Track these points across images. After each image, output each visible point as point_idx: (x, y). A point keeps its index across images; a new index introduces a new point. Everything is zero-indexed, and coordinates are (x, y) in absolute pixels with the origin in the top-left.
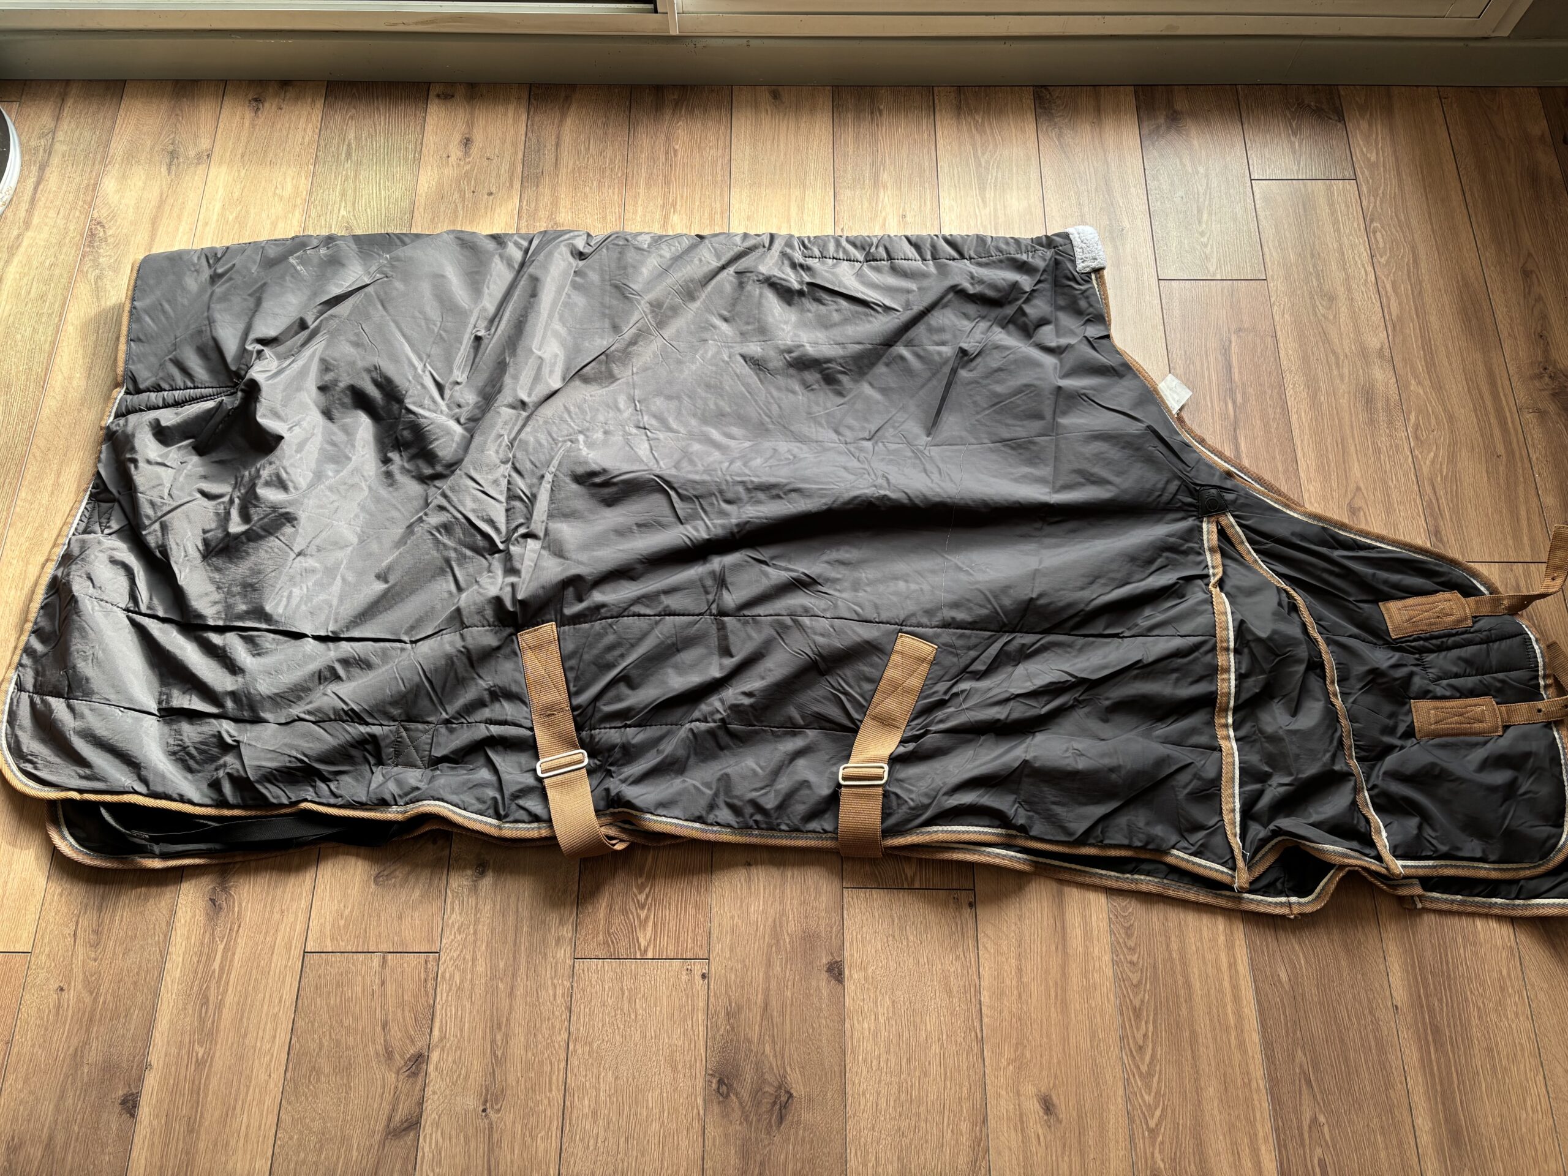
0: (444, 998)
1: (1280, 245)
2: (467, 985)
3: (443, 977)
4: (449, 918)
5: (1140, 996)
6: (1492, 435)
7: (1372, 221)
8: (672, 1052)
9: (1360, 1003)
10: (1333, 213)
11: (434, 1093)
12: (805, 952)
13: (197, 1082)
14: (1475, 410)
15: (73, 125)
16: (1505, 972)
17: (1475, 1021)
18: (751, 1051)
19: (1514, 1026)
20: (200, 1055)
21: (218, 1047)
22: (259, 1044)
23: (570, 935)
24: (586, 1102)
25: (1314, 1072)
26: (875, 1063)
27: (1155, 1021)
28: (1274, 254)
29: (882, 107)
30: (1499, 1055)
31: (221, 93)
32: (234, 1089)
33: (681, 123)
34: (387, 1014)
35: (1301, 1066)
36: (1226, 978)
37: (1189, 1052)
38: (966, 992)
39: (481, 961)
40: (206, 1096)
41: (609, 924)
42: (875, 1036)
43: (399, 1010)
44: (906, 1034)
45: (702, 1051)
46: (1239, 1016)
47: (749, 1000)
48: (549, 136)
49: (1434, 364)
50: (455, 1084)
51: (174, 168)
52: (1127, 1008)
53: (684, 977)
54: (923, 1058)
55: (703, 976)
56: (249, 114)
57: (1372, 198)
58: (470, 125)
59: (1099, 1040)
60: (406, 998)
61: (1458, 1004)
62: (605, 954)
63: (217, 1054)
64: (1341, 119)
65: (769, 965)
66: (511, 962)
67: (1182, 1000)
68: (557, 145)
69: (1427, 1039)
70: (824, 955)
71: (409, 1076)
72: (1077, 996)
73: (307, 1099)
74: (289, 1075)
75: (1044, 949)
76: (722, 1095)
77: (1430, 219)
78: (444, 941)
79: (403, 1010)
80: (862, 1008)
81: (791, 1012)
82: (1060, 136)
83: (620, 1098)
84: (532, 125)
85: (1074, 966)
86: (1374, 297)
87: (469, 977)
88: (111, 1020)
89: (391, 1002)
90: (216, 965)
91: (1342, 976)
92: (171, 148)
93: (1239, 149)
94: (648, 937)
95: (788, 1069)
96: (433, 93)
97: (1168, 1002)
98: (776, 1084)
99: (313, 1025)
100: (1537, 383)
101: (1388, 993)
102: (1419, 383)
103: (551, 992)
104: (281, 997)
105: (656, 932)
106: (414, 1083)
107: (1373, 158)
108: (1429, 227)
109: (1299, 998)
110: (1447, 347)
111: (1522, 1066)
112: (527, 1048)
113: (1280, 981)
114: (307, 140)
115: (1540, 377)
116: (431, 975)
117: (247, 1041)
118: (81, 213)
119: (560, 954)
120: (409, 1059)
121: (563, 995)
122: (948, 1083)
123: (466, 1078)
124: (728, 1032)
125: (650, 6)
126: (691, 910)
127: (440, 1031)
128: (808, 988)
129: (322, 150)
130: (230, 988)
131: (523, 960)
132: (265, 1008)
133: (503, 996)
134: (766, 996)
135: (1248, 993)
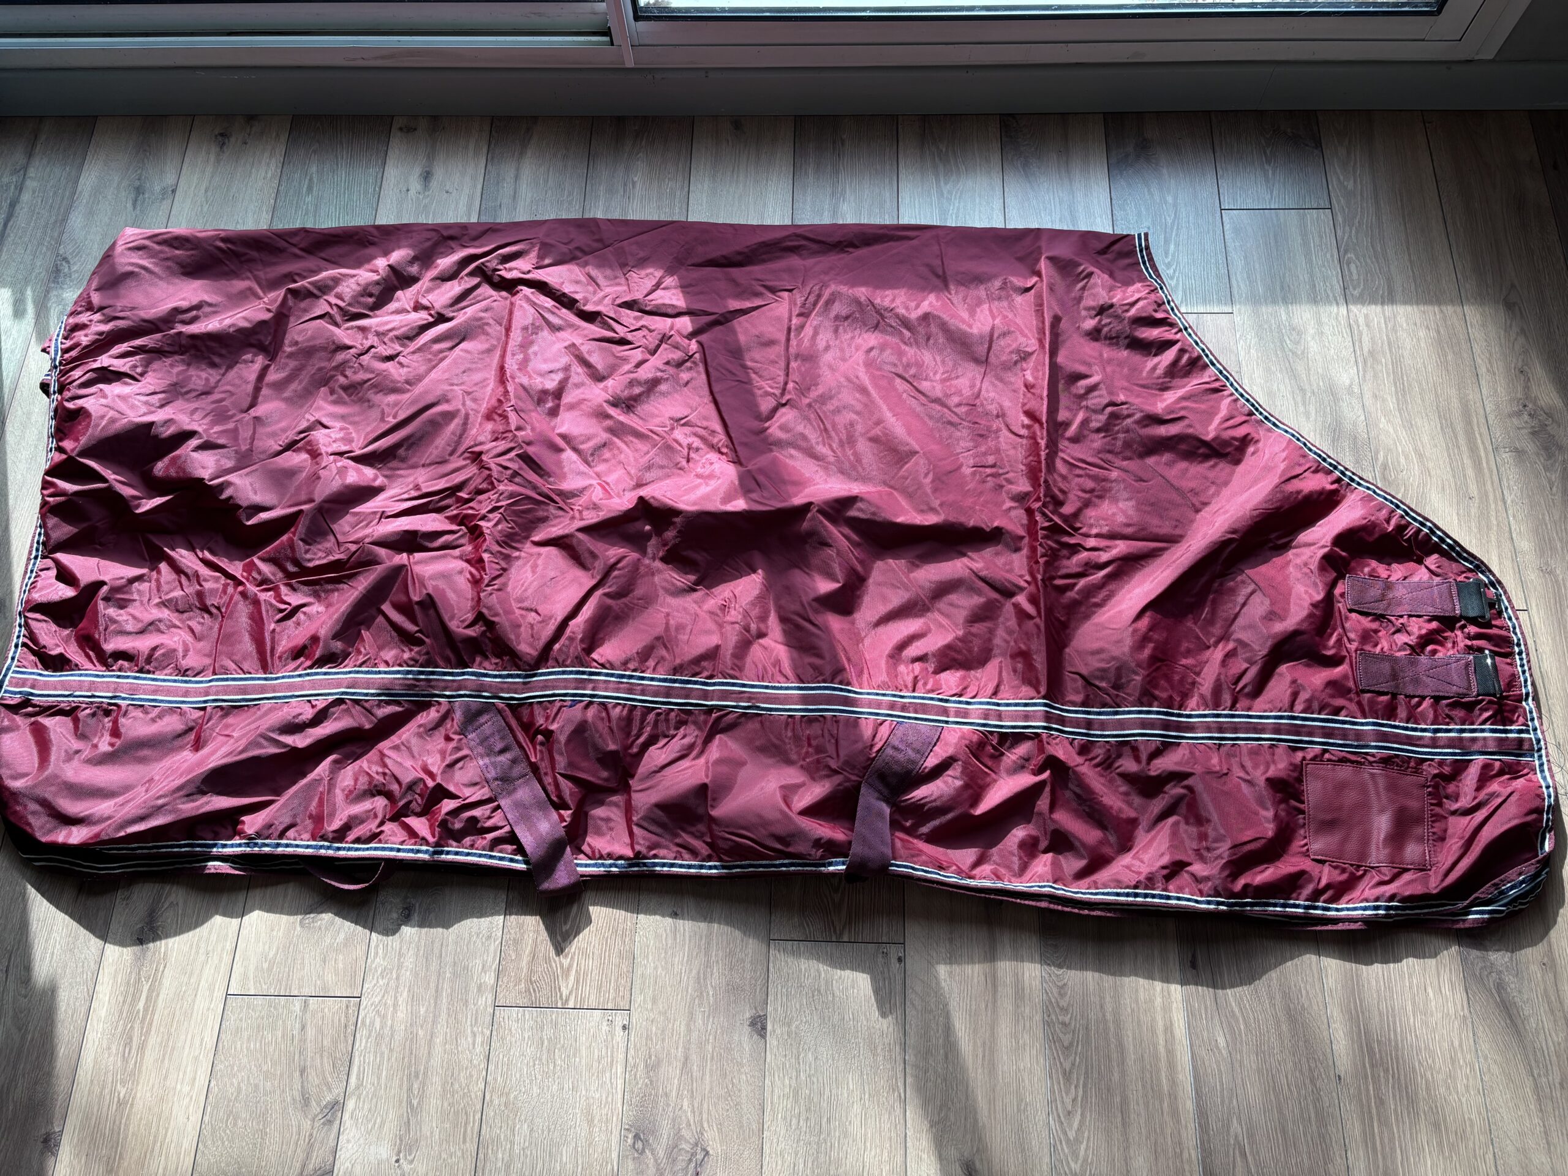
0: (363, 1044)
1: (1248, 278)
2: (387, 1031)
3: (363, 1022)
4: (373, 961)
5: (1072, 1058)
6: (1465, 476)
7: (1346, 252)
8: (589, 1106)
9: (1301, 1071)
10: (1305, 244)
11: (348, 1141)
12: (729, 1005)
13: (117, 1122)
14: (1448, 449)
15: (45, 161)
16: (1456, 1043)
17: (1422, 1093)
18: (668, 1105)
19: (1464, 1100)
20: (122, 1096)
21: (139, 1087)
22: (179, 1087)
23: (492, 982)
24: (500, 1156)
25: (1249, 1143)
26: (794, 1121)
27: (1085, 1085)
28: (1242, 286)
29: (844, 137)
30: (1446, 1128)
31: (188, 128)
32: (153, 1130)
33: (641, 154)
34: (305, 1060)
35: (1236, 1137)
36: (1162, 1042)
37: (1119, 1119)
38: (890, 1051)
39: (402, 1007)
40: (126, 1138)
41: (531, 971)
42: (796, 1093)
43: (318, 1056)
44: (827, 1092)
45: (620, 1105)
46: (1173, 1082)
47: (669, 1054)
48: (508, 171)
49: (1406, 401)
50: (369, 1133)
51: (139, 203)
52: (1057, 1071)
53: (605, 1028)
54: (844, 1119)
55: (624, 1027)
56: (214, 149)
57: (1347, 228)
58: (431, 157)
59: (1026, 1105)
60: (325, 1043)
61: (1405, 1076)
62: (526, 1002)
63: (138, 1095)
64: (1318, 145)
66: (432, 1009)
67: (1115, 1064)
68: (517, 177)
69: (1370, 1112)
70: (747, 1008)
71: (324, 1124)
72: (1005, 1058)
73: (223, 1143)
74: (206, 1118)
75: (973, 1007)
76: (637, 1151)
77: (1408, 249)
78: (366, 986)
79: (322, 1056)
80: (784, 1064)
81: (711, 1066)
82: (1026, 165)
83: (534, 1152)
84: (492, 158)
85: (1003, 1026)
86: (1346, 332)
87: (389, 1023)
88: (38, 1058)
89: (310, 1046)
90: (141, 1005)
91: (1282, 1042)
92: (137, 183)
93: (1210, 179)
94: (570, 986)
95: (705, 1125)
96: (396, 126)
97: (1100, 1067)
98: (692, 1141)
99: (232, 1068)
100: (1515, 421)
101: (1331, 1063)
102: (1389, 421)
103: (470, 1040)
104: (202, 1039)
105: (578, 982)
106: (329, 1130)
107: (1350, 185)
108: (1406, 257)
109: (1237, 1065)
110: (1420, 384)
111: (1471, 1145)
112: (443, 1096)
113: (1217, 1047)
114: (269, 175)
115: (1519, 414)
116: (352, 1020)
117: (168, 1083)
118: (48, 249)
119: (481, 1002)
120: (326, 1107)
121: (483, 1042)
122: (868, 1145)
123: (381, 1126)
124: (646, 1085)
125: (606, 39)
126: (615, 960)
127: (358, 1078)
128: (729, 1042)
129: (284, 184)
130: (153, 1029)
131: (444, 1007)
132: (186, 1052)
133: (423, 1043)
134: (687, 1049)
135: (1184, 1058)
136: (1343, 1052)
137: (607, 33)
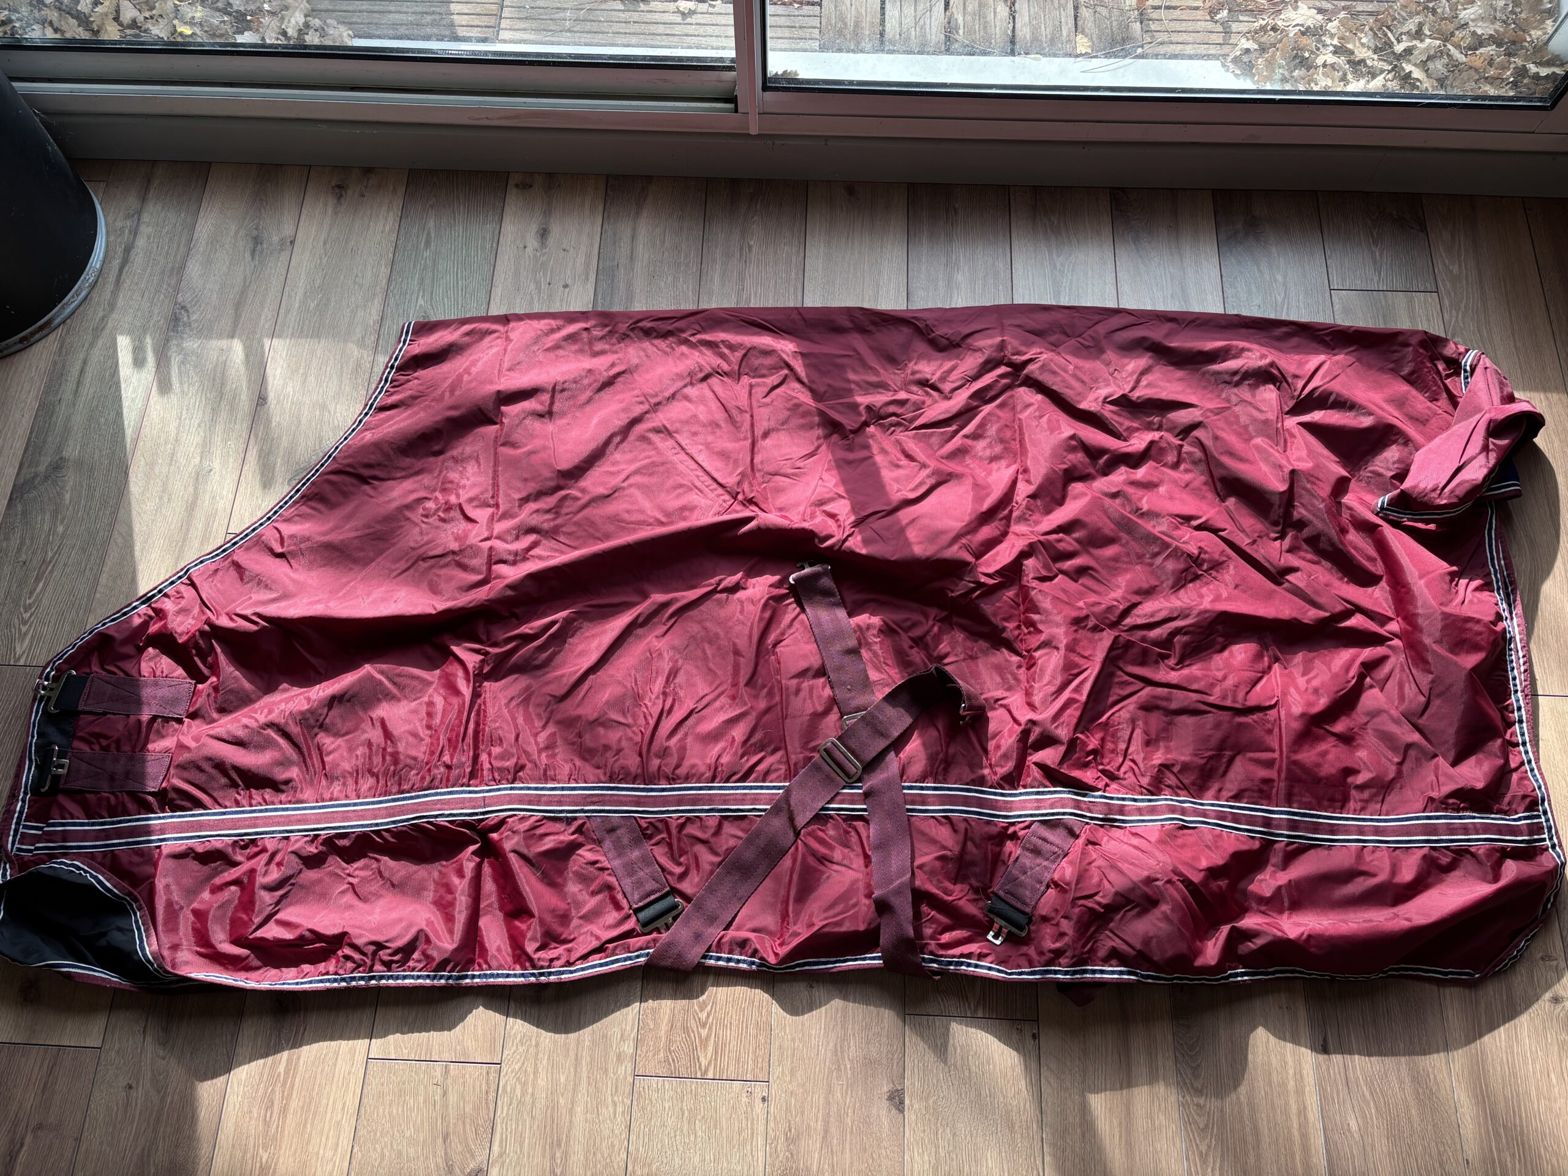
0: (505, 1111)
2: (528, 1099)
3: (504, 1089)
4: (512, 1028)
5: (1208, 1141)
7: (1454, 336)
9: (1430, 1154)
12: (866, 1079)
15: (159, 207)
20: (264, 1160)
21: (282, 1152)
22: (321, 1151)
23: (631, 1051)
27: (1221, 1168)
29: (957, 206)
31: (305, 179)
33: (756, 218)
34: (448, 1127)
36: (1295, 1125)
38: (1028, 1128)
41: (670, 1041)
42: (936, 1169)
43: (460, 1123)
44: (966, 1169)
46: (1307, 1165)
47: (809, 1126)
48: (625, 230)
51: (257, 253)
52: (1193, 1153)
53: (744, 1099)
55: (764, 1099)
56: (332, 201)
57: (1454, 312)
58: (547, 213)
60: (467, 1110)
61: (1532, 1161)
62: (665, 1072)
63: (281, 1161)
64: (1423, 228)
65: (830, 1091)
66: (572, 1077)
67: (1250, 1146)
68: (633, 237)
70: (885, 1082)
72: (1142, 1138)
77: (1513, 335)
78: (506, 1052)
79: (464, 1123)
80: (923, 1139)
81: (851, 1140)
82: (1136, 240)
84: (608, 217)
85: (1139, 1108)
87: (530, 1090)
88: (178, 1119)
89: (452, 1113)
90: (282, 1069)
91: (1412, 1126)
92: (255, 233)
93: (1319, 259)
94: (709, 1056)
96: (511, 182)
97: (1235, 1148)
99: (375, 1134)
101: (1459, 1147)
103: (611, 1109)
104: (344, 1104)
105: (716, 1052)
107: (1455, 269)
108: (1512, 344)
109: (1368, 1149)
112: (586, 1166)
113: (1349, 1130)
114: (387, 228)
116: (493, 1087)
117: (311, 1148)
118: (165, 297)
119: (621, 1070)
121: (623, 1112)
124: (787, 1158)
125: (731, 106)
126: (752, 1031)
127: (501, 1145)
128: (868, 1116)
129: (402, 239)
130: (295, 1093)
131: (584, 1075)
132: (329, 1114)
133: (564, 1112)
134: (826, 1123)
135: (1318, 1141)
136: (1471, 1136)
137: (732, 99)
